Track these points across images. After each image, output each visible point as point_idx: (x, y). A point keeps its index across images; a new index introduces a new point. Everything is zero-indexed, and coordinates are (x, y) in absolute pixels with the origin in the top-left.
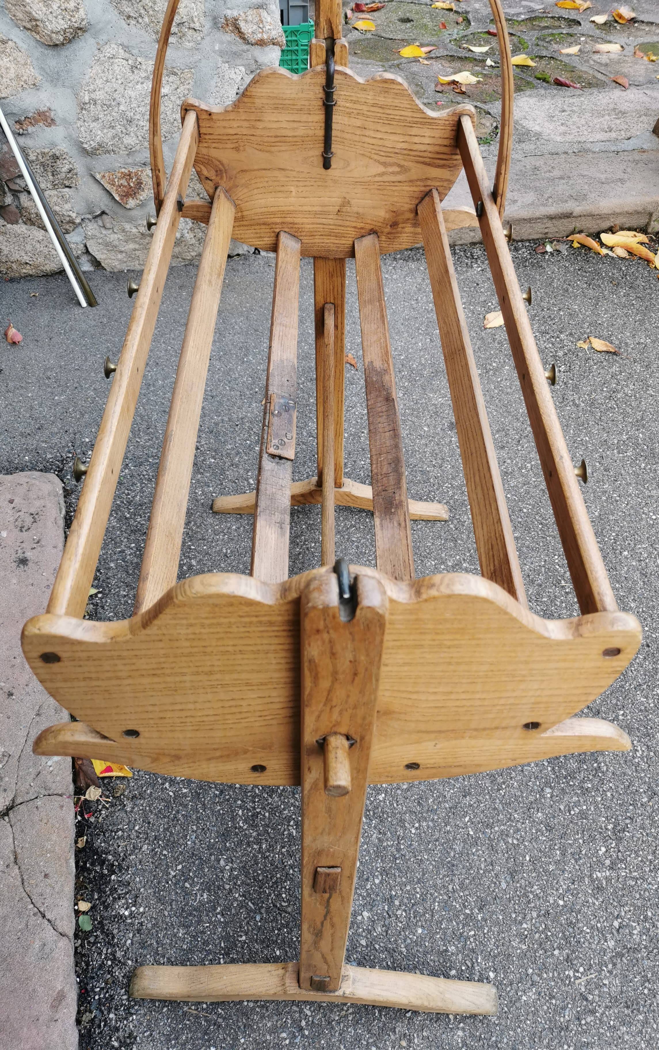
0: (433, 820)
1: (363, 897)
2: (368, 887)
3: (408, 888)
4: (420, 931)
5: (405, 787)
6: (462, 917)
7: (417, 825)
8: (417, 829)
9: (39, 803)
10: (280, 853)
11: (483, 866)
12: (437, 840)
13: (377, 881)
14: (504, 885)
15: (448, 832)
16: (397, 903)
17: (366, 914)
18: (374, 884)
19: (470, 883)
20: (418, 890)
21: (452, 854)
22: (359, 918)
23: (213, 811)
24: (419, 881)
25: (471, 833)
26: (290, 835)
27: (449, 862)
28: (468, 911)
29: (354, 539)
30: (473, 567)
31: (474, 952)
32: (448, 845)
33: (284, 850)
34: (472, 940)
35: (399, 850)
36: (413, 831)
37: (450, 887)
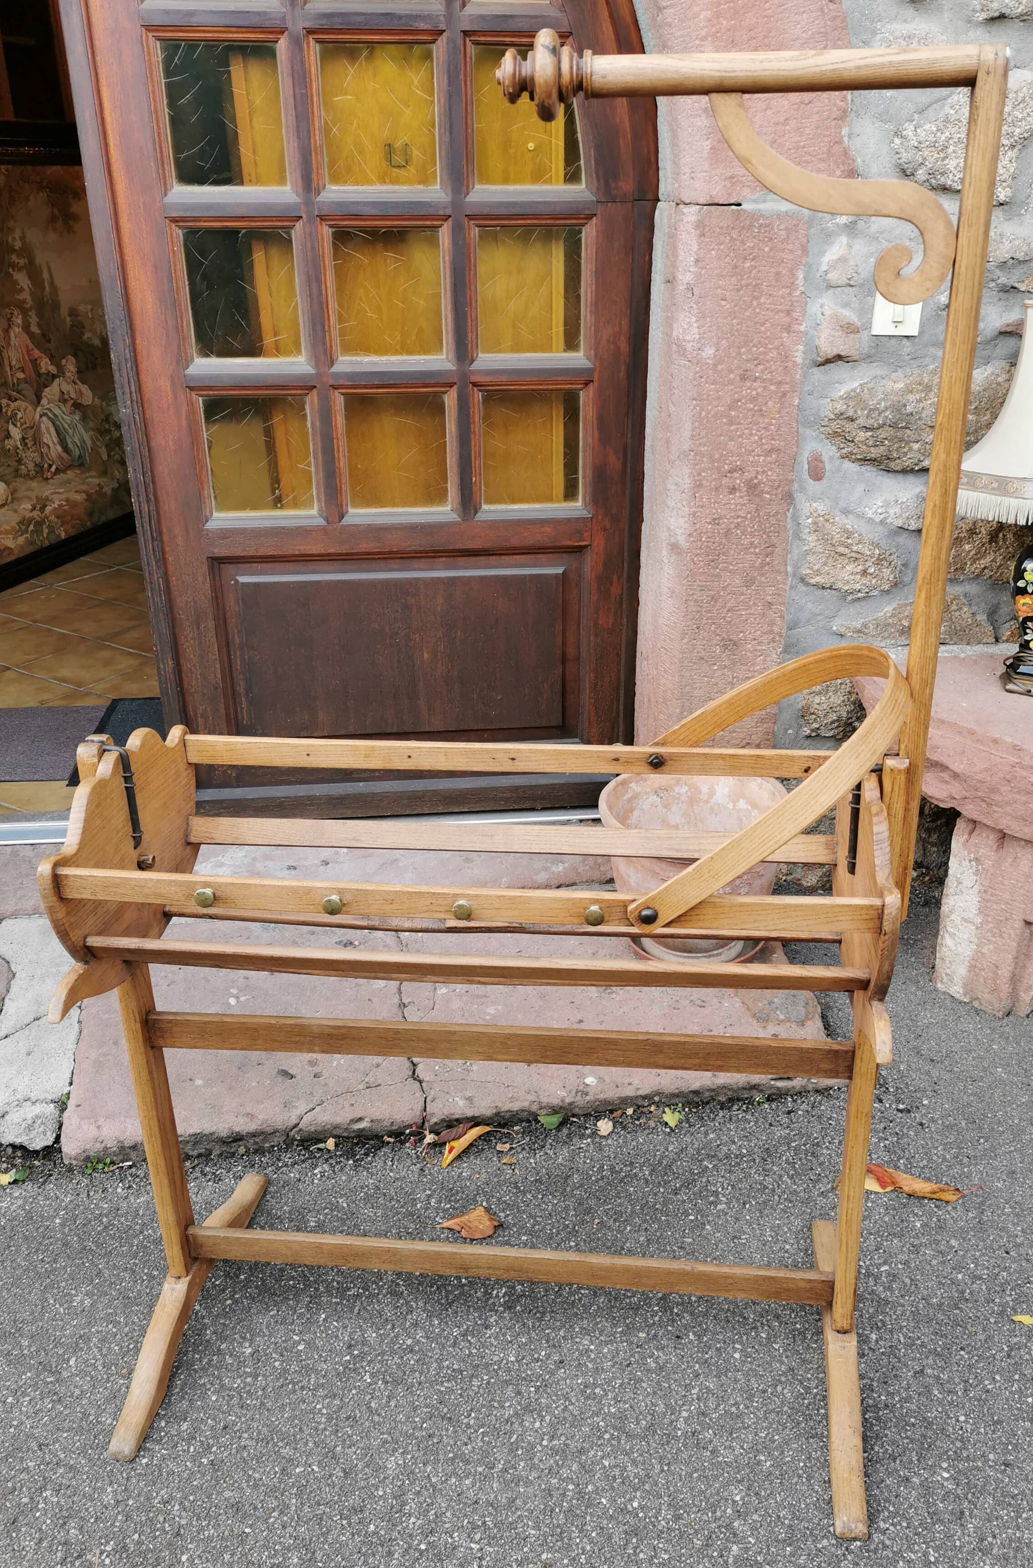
0: (325, 1429)
1: (266, 1350)
2: (274, 1355)
3: (260, 1393)
4: (214, 1398)
5: (373, 1405)
6: (211, 1441)
7: (324, 1411)
8: (320, 1410)
9: (419, 1094)
10: (333, 1280)
11: (257, 1476)
12: (300, 1429)
13: (277, 1364)
14: (227, 1494)
15: (306, 1444)
16: (249, 1380)
17: (249, 1350)
18: (275, 1361)
19: (242, 1458)
20: (254, 1402)
21: (280, 1444)
22: (247, 1345)
23: (392, 1227)
24: (262, 1404)
25: (298, 1470)
26: (349, 1289)
27: (272, 1439)
28: (214, 1449)
29: (779, 1388)
30: (731, 1561)
31: (172, 1448)
32: (292, 1442)
33: (335, 1284)
34: (186, 1448)
35: (303, 1388)
36: (318, 1407)
37: (246, 1435)
